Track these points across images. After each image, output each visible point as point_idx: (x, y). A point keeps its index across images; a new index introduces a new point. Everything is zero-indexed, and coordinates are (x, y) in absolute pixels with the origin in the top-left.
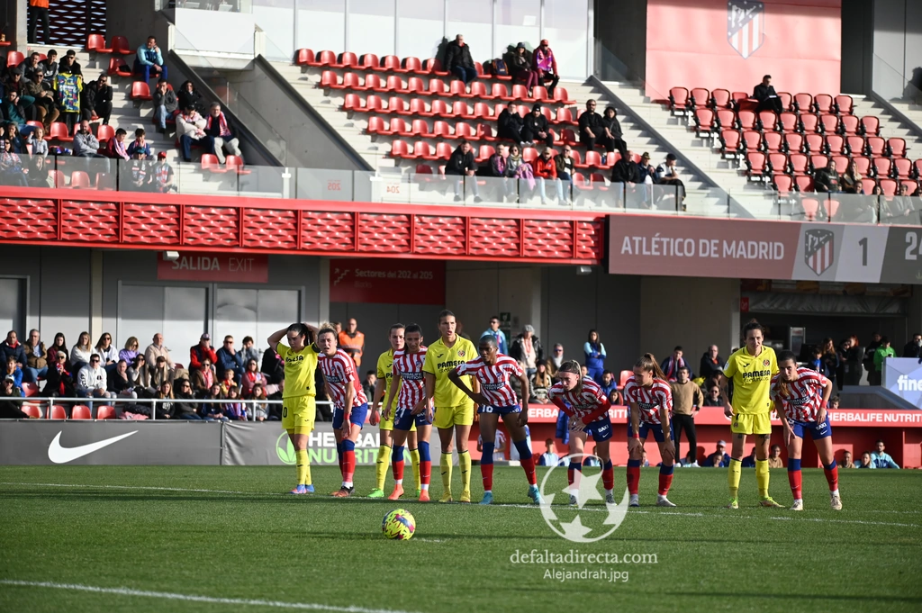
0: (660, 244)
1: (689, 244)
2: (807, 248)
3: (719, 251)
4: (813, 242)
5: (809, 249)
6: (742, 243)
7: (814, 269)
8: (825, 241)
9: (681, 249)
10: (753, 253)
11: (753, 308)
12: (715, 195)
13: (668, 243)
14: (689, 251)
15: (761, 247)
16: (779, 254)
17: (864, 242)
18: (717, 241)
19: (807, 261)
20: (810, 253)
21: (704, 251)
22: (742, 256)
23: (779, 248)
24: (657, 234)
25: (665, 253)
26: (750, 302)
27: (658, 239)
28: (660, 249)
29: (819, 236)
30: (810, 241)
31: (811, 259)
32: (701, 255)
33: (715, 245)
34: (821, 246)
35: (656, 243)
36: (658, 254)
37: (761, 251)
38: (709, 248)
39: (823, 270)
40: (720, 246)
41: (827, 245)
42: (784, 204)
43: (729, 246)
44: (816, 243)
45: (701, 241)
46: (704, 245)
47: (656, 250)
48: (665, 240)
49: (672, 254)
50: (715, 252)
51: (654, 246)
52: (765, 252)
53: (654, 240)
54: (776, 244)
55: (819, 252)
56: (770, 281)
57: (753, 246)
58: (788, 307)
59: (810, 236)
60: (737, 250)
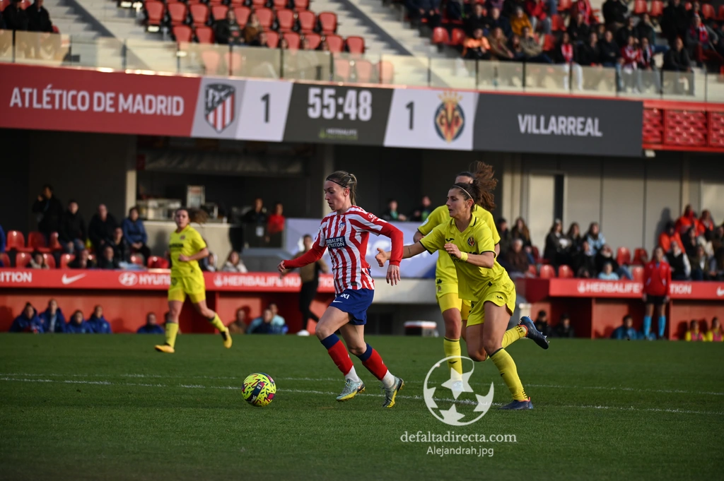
0: (52, 96)
1: (83, 98)
2: (207, 103)
3: (115, 105)
4: (214, 97)
5: (210, 105)
6: (139, 97)
7: (215, 126)
8: (227, 96)
9: (74, 101)
10: (150, 107)
11: (150, 166)
12: (111, 46)
13: (61, 96)
14: (83, 104)
15: (159, 102)
16: (178, 109)
17: (266, 98)
18: (112, 95)
19: (207, 117)
20: (210, 108)
21: (99, 105)
22: (138, 111)
23: (178, 103)
24: (49, 86)
25: (57, 106)
26: (147, 159)
27: (50, 91)
28: (52, 102)
29: (220, 91)
30: (210, 97)
31: (211, 116)
32: (96, 108)
33: (111, 98)
34: (222, 101)
35: (48, 95)
36: (49, 107)
37: (160, 106)
38: (104, 102)
39: (224, 127)
40: (116, 100)
41: (228, 101)
42: (183, 57)
43: (126, 99)
44: (217, 99)
45: (96, 95)
46: (99, 99)
47: (48, 103)
48: (57, 92)
49: (64, 107)
50: (111, 106)
51: (45, 99)
52: (163, 106)
53: (45, 92)
54: (176, 99)
55: (220, 108)
56: (167, 139)
57: (150, 102)
58: (186, 165)
59: (211, 91)
60: (134, 104)
